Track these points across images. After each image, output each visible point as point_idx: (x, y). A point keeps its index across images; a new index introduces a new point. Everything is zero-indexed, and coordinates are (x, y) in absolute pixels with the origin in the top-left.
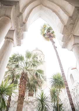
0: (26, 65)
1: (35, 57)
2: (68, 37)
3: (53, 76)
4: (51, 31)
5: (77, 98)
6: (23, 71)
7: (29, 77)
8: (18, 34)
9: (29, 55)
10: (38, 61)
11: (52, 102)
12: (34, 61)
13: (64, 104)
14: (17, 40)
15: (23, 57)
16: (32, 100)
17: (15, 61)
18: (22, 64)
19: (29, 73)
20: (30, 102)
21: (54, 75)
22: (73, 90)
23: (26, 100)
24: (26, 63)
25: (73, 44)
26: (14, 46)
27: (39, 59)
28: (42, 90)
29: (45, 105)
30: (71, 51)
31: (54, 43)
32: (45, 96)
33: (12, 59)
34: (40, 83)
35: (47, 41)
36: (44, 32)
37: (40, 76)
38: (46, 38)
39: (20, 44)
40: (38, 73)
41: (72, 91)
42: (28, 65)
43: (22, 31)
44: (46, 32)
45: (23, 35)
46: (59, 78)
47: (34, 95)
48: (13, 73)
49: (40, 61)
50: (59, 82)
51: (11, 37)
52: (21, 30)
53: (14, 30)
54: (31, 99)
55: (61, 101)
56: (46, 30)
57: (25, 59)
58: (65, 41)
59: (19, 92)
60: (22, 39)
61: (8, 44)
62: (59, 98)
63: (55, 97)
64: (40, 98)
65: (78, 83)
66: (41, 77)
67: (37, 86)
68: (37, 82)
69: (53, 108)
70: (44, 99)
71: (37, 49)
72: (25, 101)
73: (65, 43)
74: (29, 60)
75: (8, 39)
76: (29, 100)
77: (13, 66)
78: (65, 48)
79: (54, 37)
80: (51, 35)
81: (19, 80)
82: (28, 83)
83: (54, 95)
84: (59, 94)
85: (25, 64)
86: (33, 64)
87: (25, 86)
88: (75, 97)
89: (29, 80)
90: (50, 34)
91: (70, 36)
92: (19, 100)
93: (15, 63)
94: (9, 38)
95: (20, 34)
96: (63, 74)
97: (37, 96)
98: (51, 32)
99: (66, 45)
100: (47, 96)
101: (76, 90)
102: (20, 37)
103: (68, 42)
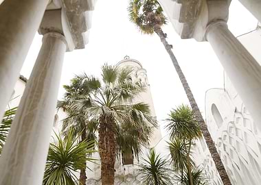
0: (108, 98)
1: (124, 76)
2: (194, 8)
3: (170, 114)
4: (155, 8)
5: (232, 155)
6: (103, 112)
7: (119, 122)
8: (72, 19)
9: (109, 75)
10: (134, 85)
11: (176, 171)
12: (125, 87)
13: (203, 172)
14: (72, 33)
15: (98, 81)
16: (131, 172)
17: (80, 93)
18: (97, 97)
19: (116, 116)
20: (127, 176)
21: (173, 111)
22: (220, 138)
23: (120, 174)
24: (108, 94)
25: (206, 23)
26: (68, 50)
27: (134, 80)
28: (151, 147)
29: (163, 179)
30: (203, 41)
31: (163, 36)
32: (159, 159)
33: (73, 90)
34: (144, 132)
35: (146, 34)
36: (137, 13)
37: (143, 116)
38: (144, 28)
39: (82, 42)
40: (136, 111)
41: (220, 141)
42: (112, 98)
43: (79, 9)
44: (141, 12)
45: (84, 20)
46: (186, 117)
47: (135, 160)
48: (81, 120)
49: (137, 83)
50: (187, 124)
51: (56, 26)
52: (76, 7)
53: (60, 9)
54: (129, 169)
55: (197, 165)
56: (142, 8)
57: (103, 84)
58: (187, 21)
59: (101, 159)
60: (85, 30)
61: (53, 45)
62: (191, 161)
63: (181, 159)
64: (149, 165)
65: (231, 122)
66: (145, 120)
67: (139, 141)
68: (136, 132)
69: (179, 183)
70: (157, 166)
71: (127, 59)
72: (118, 177)
73: (187, 25)
74: (111, 86)
75: (51, 34)
76: (126, 173)
77: (79, 105)
78: (188, 37)
79: (163, 21)
80: (156, 18)
81: (97, 134)
82: (119, 138)
83: (180, 155)
84: (189, 152)
85: (105, 96)
86: (122, 94)
87: (112, 144)
88: (226, 155)
89: (118, 130)
90: (152, 16)
91: (199, 5)
92: (103, 174)
93: (81, 96)
94: (52, 31)
95: (78, 17)
96: (194, 105)
97: (142, 161)
98: (154, 11)
99: (190, 28)
100: (163, 159)
101: (227, 138)
102: (78, 27)
103: (195, 21)
